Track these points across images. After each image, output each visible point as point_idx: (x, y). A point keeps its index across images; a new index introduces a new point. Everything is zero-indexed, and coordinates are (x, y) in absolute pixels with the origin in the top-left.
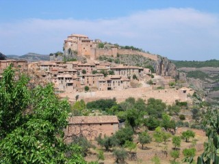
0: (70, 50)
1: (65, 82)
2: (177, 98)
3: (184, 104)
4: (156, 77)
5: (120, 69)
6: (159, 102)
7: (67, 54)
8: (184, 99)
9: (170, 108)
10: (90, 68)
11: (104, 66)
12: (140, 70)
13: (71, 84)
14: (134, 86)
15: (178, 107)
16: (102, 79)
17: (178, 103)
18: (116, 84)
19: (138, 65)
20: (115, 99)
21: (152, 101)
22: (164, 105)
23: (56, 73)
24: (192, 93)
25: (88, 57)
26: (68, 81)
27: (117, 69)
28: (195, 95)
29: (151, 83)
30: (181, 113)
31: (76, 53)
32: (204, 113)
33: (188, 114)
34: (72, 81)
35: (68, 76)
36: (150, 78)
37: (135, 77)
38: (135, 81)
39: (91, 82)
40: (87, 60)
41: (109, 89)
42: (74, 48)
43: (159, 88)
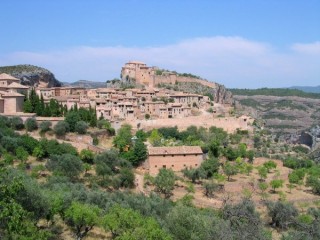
0: (127, 78)
1: (126, 110)
2: (238, 126)
3: (245, 133)
4: (216, 105)
5: (180, 97)
6: (220, 131)
7: (124, 81)
8: (245, 127)
9: (232, 137)
10: (149, 96)
11: (164, 93)
12: (200, 98)
13: (132, 112)
14: (194, 114)
15: (239, 135)
16: (162, 106)
17: (239, 131)
18: (177, 112)
19: (197, 93)
20: (176, 127)
21: (213, 129)
22: (225, 134)
23: (116, 100)
24: (252, 121)
25: (147, 84)
26: (128, 109)
27: (177, 97)
28: (254, 124)
29: (211, 111)
30: (243, 142)
31: (134, 80)
32: (264, 141)
33: (249, 142)
34: (132, 109)
35: (128, 103)
36: (209, 107)
37: (195, 105)
38: (195, 109)
39: (151, 110)
40: (146, 87)
41: (170, 117)
42: (132, 76)
43: (219, 116)
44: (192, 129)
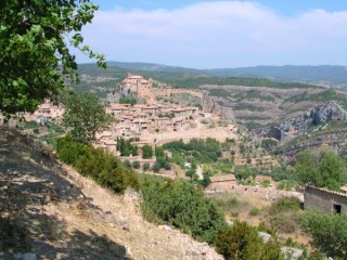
0: (129, 91)
1: (141, 126)
2: (227, 136)
3: (232, 141)
4: (208, 115)
5: (179, 112)
6: (214, 141)
7: (126, 94)
8: (232, 136)
9: (223, 145)
10: (154, 111)
11: (166, 109)
12: (193, 111)
13: (146, 128)
14: (193, 126)
15: (228, 144)
17: (227, 140)
18: (180, 126)
19: (189, 105)
20: (182, 140)
21: (209, 140)
22: (218, 143)
23: (131, 118)
24: (236, 129)
25: (148, 98)
26: (143, 125)
27: (177, 112)
28: (238, 132)
29: (204, 122)
30: (231, 149)
31: (136, 93)
32: (248, 148)
33: (237, 149)
34: (146, 125)
36: (202, 118)
37: (191, 118)
38: (192, 121)
39: (160, 125)
41: (175, 130)
42: (133, 89)
43: (211, 127)
44: (194, 141)
